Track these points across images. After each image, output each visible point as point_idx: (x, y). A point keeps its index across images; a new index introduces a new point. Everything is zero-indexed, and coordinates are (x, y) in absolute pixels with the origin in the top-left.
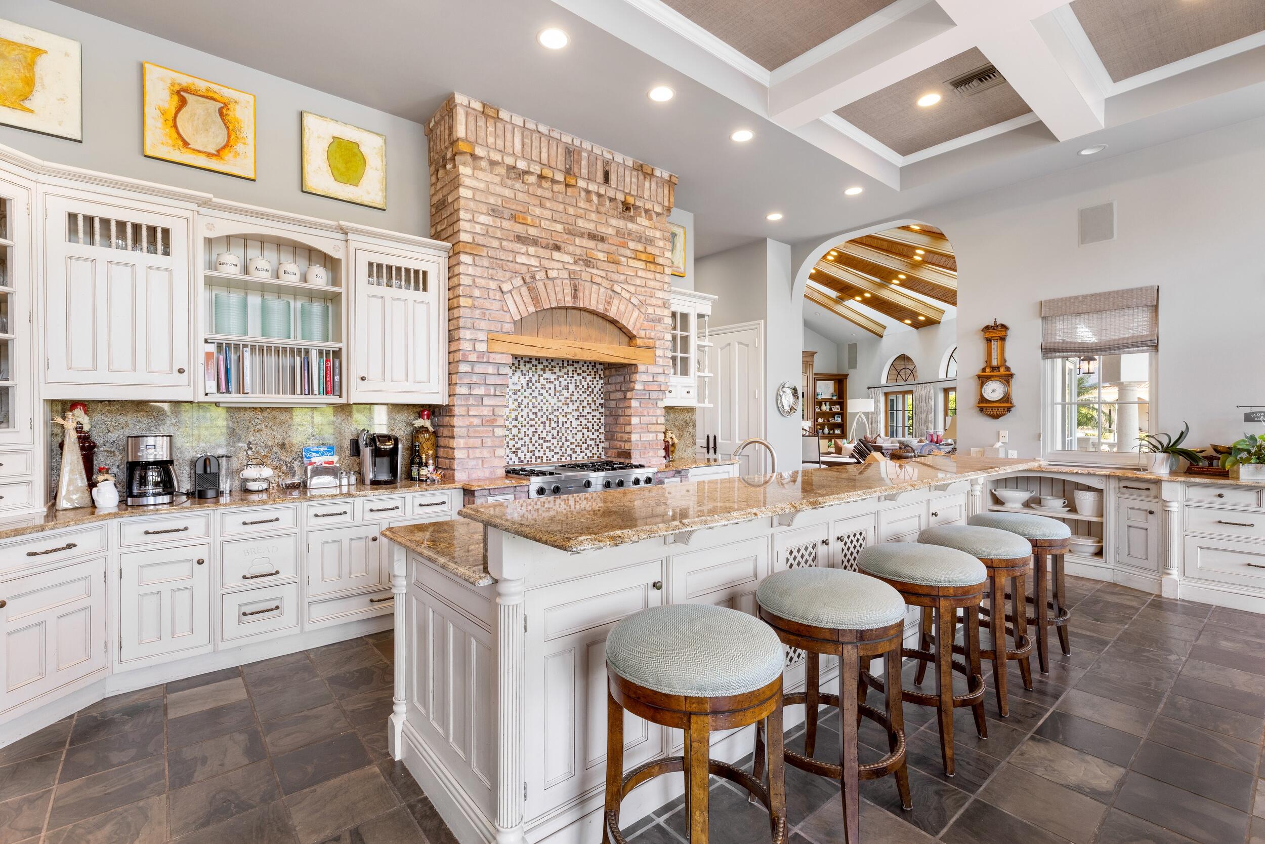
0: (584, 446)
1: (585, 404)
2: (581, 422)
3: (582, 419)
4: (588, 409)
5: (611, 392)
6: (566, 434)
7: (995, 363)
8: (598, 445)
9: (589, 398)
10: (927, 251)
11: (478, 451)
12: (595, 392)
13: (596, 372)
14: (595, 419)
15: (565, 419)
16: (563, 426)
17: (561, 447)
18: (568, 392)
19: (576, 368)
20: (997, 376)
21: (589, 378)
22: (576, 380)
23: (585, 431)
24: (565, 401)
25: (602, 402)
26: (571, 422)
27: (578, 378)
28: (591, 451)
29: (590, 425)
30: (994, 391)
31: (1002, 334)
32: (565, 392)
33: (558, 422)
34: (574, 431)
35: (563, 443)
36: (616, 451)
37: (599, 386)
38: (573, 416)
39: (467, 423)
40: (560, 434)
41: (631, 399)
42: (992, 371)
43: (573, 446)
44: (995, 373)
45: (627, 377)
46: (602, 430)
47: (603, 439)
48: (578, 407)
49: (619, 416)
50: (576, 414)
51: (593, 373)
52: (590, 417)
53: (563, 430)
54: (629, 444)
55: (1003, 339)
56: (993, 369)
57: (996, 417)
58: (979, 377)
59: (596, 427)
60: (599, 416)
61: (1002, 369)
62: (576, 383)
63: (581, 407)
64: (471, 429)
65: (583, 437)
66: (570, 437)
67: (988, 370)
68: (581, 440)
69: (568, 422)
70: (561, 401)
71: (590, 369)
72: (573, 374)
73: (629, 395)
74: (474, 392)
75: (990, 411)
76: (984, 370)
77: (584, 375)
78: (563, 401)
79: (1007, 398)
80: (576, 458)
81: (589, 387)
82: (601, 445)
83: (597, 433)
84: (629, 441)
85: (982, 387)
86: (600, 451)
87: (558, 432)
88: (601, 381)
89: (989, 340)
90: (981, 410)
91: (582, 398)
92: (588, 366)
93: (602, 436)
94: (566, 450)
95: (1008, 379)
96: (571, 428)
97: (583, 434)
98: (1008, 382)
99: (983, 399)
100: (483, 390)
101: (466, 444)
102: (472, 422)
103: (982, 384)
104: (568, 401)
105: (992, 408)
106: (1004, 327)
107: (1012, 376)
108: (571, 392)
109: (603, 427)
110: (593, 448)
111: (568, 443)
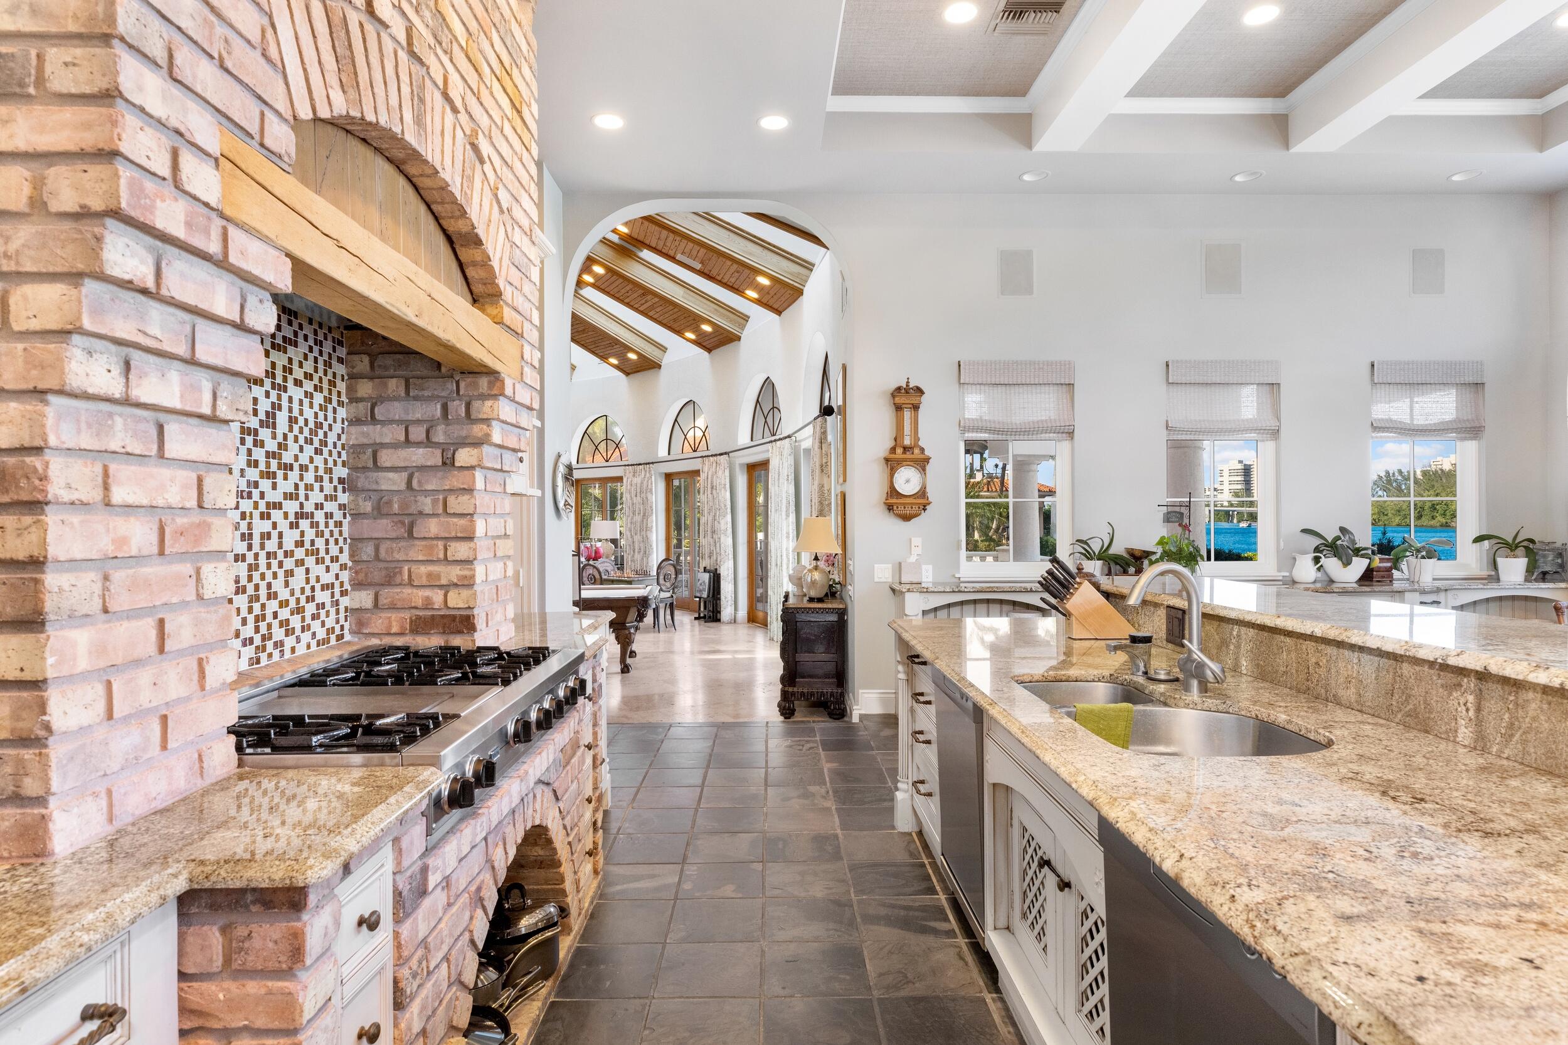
0: (310, 609)
1: (309, 477)
2: (302, 534)
3: (304, 524)
4: (316, 497)
5: (383, 445)
6: (269, 577)
7: (907, 442)
8: (337, 603)
9: (319, 460)
10: (609, 270)
11: (145, 676)
12: (330, 441)
13: (332, 383)
14: (331, 523)
15: (266, 526)
16: (262, 547)
17: (257, 619)
18: (274, 437)
19: (290, 360)
20: (912, 460)
21: (318, 398)
22: (290, 399)
23: (310, 561)
24: (268, 465)
25: (343, 472)
26: (280, 535)
27: (296, 393)
28: (323, 624)
29: (320, 543)
30: (908, 481)
31: (914, 401)
32: (265, 434)
33: (251, 535)
34: (289, 564)
35: (263, 606)
36: (407, 615)
37: (337, 428)
38: (286, 516)
39: (105, 545)
40: (256, 576)
41: (472, 468)
42: (904, 453)
43: (284, 614)
44: (908, 455)
45: (458, 408)
46: (345, 558)
47: (347, 586)
48: (296, 486)
49: (421, 513)
50: (292, 507)
51: (325, 385)
52: (319, 516)
53: (262, 561)
54: (465, 593)
55: (916, 408)
56: (906, 449)
57: (907, 518)
58: (887, 460)
59: (334, 550)
60: (338, 516)
61: (916, 451)
62: (290, 410)
63: (302, 486)
64: (119, 576)
65: (308, 581)
66: (278, 586)
67: (899, 451)
68: (303, 590)
69: (275, 535)
70: (256, 464)
71: (321, 373)
72: (285, 379)
73: (464, 456)
74: (145, 391)
75: (901, 510)
76: (893, 450)
77: (308, 386)
78: (262, 466)
79: (922, 493)
80: (293, 650)
81: (319, 425)
82: (345, 602)
83: (335, 568)
84: (467, 583)
85: (892, 476)
86: (342, 622)
87: (250, 568)
88: (342, 413)
89: (899, 408)
90: (890, 508)
91: (304, 459)
92: (316, 360)
93: (345, 576)
94: (269, 626)
95: (922, 463)
96: (280, 555)
97: (307, 571)
98: (924, 470)
99: (893, 492)
100: (177, 390)
101: (99, 649)
102: (122, 541)
103: (892, 472)
104: (274, 463)
105: (904, 504)
106: (919, 391)
107: (927, 460)
108: (280, 438)
109: (346, 548)
110: (328, 614)
111: (273, 605)
